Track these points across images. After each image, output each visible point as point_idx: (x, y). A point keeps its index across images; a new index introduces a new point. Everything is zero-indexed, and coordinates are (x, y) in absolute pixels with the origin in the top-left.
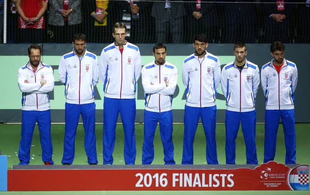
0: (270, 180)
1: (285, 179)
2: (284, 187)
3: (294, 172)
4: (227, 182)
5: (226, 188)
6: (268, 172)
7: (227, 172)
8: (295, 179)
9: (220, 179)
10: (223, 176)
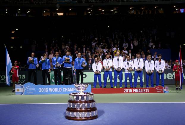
0: (158, 90)
1: (162, 90)
2: (162, 92)
3: (164, 88)
4: (147, 91)
5: (147, 93)
6: (158, 88)
7: (147, 89)
8: (165, 90)
9: (145, 90)
10: (146, 89)
